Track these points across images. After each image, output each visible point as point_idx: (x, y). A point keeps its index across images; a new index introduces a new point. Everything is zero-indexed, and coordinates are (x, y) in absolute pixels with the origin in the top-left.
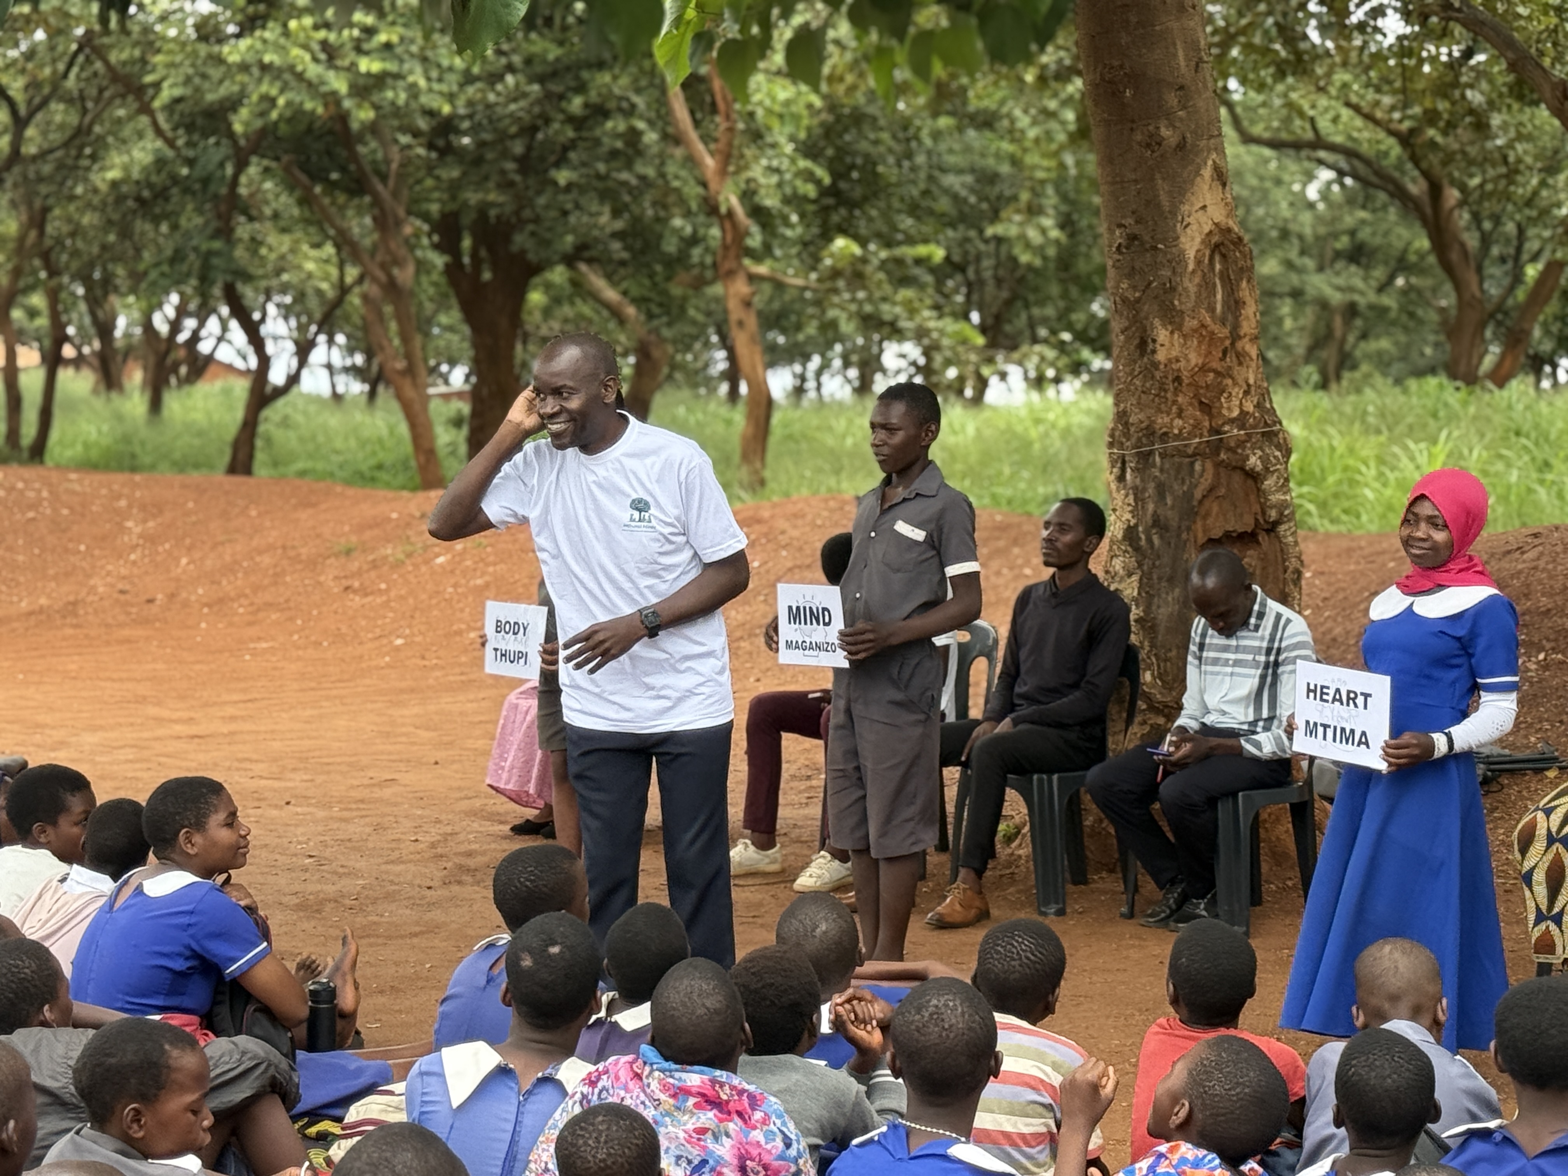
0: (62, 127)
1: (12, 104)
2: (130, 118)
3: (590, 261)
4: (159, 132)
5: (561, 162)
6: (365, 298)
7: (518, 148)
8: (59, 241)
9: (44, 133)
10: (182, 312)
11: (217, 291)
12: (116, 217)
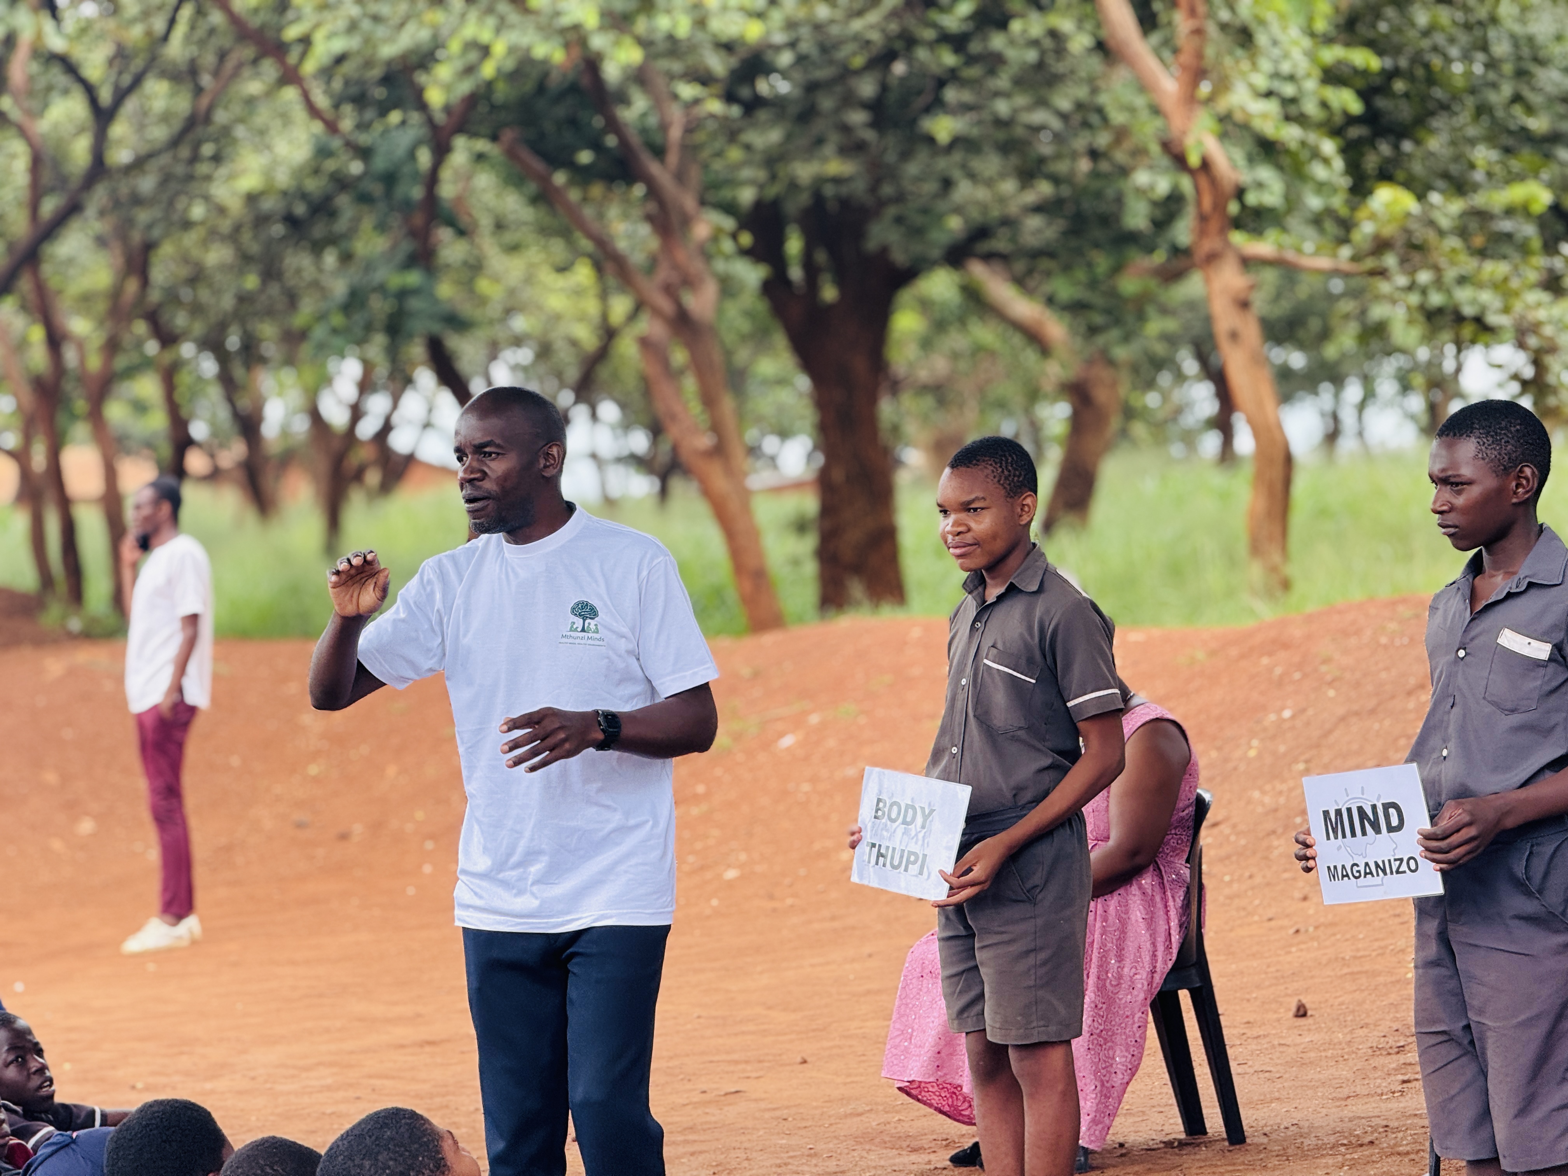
0: (165, 118)
1: (90, 90)
2: (270, 93)
3: (988, 257)
4: (313, 111)
5: (936, 105)
6: (645, 343)
7: (867, 88)
8: (172, 297)
9: (141, 128)
10: (366, 386)
11: (417, 350)
12: (255, 248)
